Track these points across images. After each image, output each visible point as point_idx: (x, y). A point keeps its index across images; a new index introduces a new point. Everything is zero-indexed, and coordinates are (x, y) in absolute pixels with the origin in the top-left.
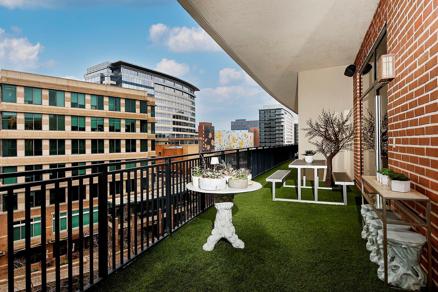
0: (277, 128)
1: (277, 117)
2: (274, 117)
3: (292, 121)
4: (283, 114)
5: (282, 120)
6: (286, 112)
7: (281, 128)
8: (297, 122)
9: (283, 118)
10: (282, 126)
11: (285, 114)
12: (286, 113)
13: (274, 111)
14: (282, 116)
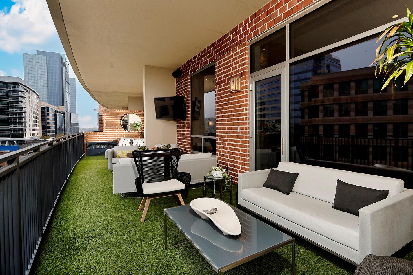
0: (11, 110)
1: (11, 94)
2: (5, 94)
3: (37, 103)
4: (22, 92)
5: (21, 99)
6: (28, 89)
7: (18, 110)
8: (45, 105)
9: (22, 97)
10: (22, 108)
11: (25, 91)
12: (27, 91)
13: (5, 85)
14: (20, 94)
